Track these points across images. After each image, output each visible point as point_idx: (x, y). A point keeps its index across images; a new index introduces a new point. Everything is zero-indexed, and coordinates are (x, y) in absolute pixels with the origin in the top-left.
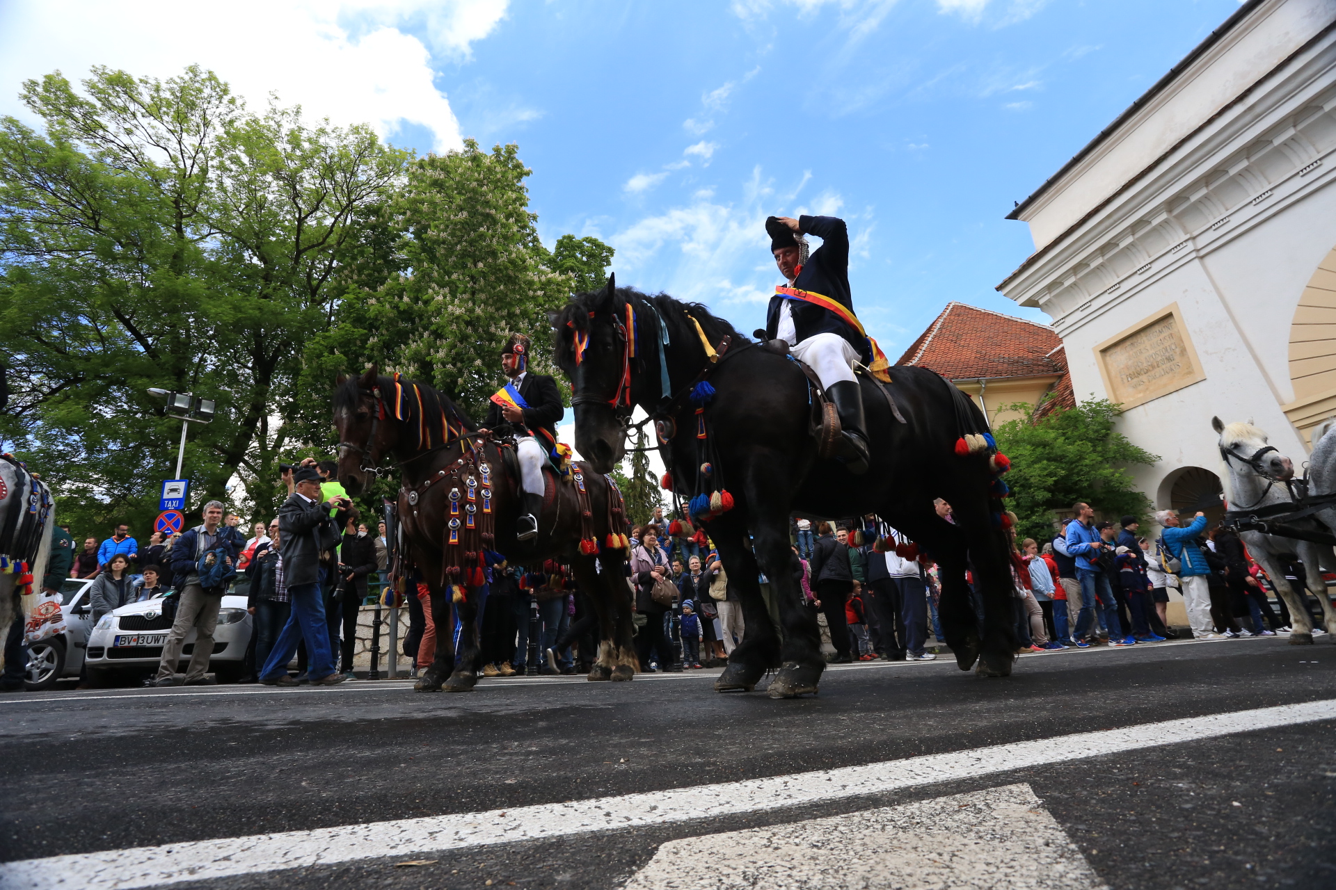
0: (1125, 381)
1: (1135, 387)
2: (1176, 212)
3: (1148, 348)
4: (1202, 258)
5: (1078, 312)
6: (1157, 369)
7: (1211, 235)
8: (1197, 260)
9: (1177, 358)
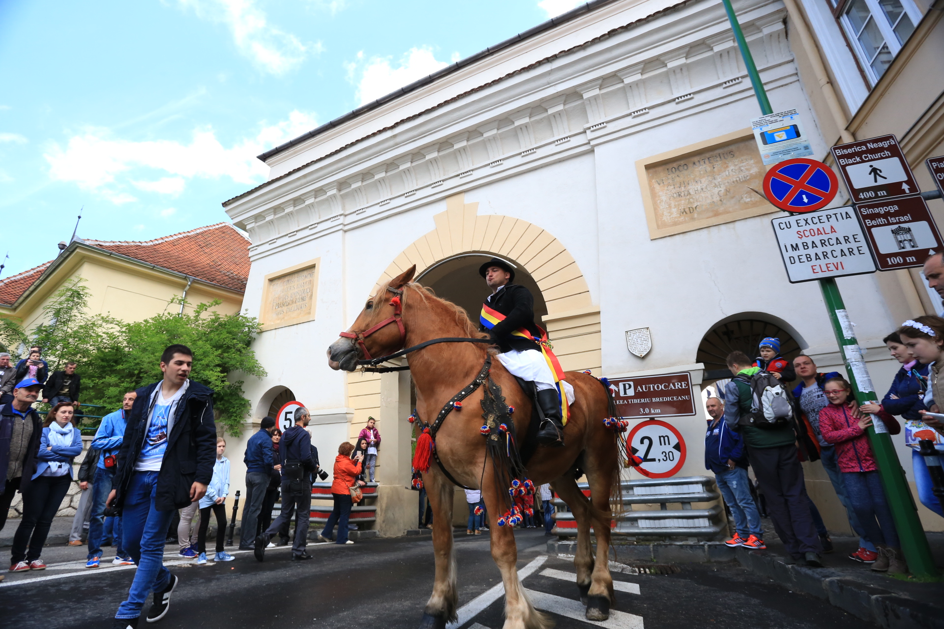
0: (274, 308)
1: (277, 314)
2: (342, 192)
3: (295, 287)
4: (345, 231)
5: (267, 244)
6: (294, 305)
7: (354, 217)
8: (341, 232)
9: (307, 299)
